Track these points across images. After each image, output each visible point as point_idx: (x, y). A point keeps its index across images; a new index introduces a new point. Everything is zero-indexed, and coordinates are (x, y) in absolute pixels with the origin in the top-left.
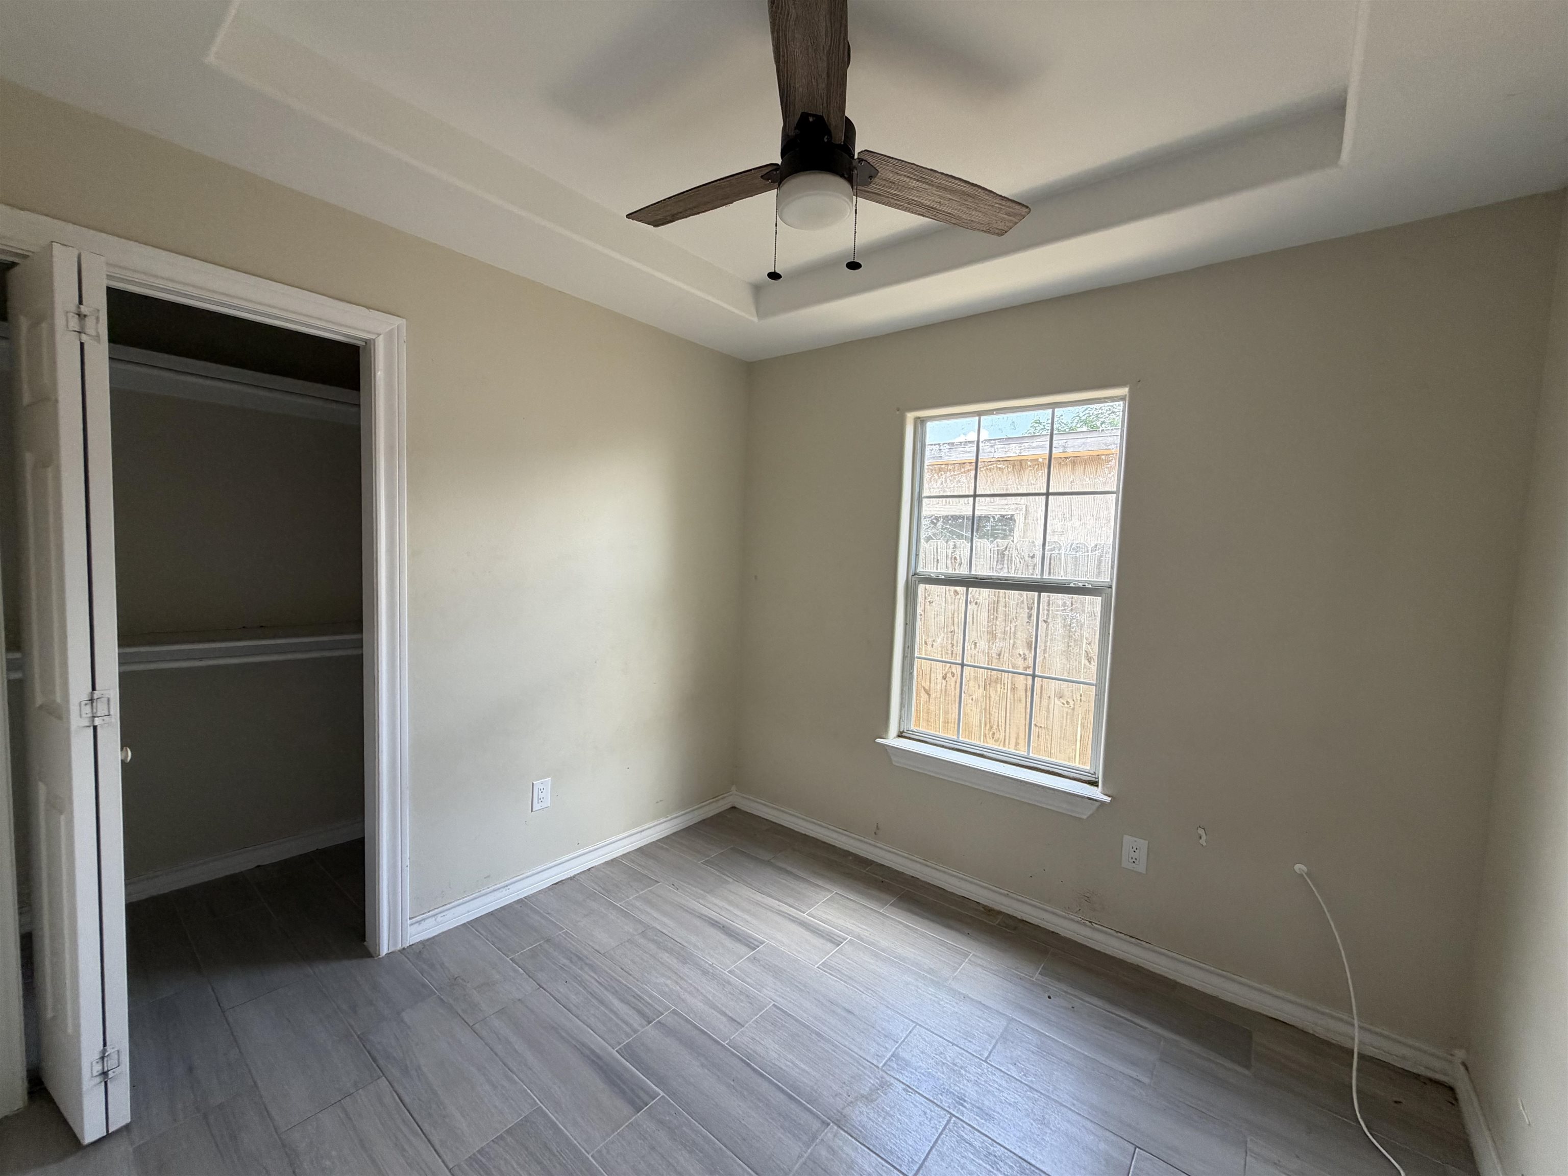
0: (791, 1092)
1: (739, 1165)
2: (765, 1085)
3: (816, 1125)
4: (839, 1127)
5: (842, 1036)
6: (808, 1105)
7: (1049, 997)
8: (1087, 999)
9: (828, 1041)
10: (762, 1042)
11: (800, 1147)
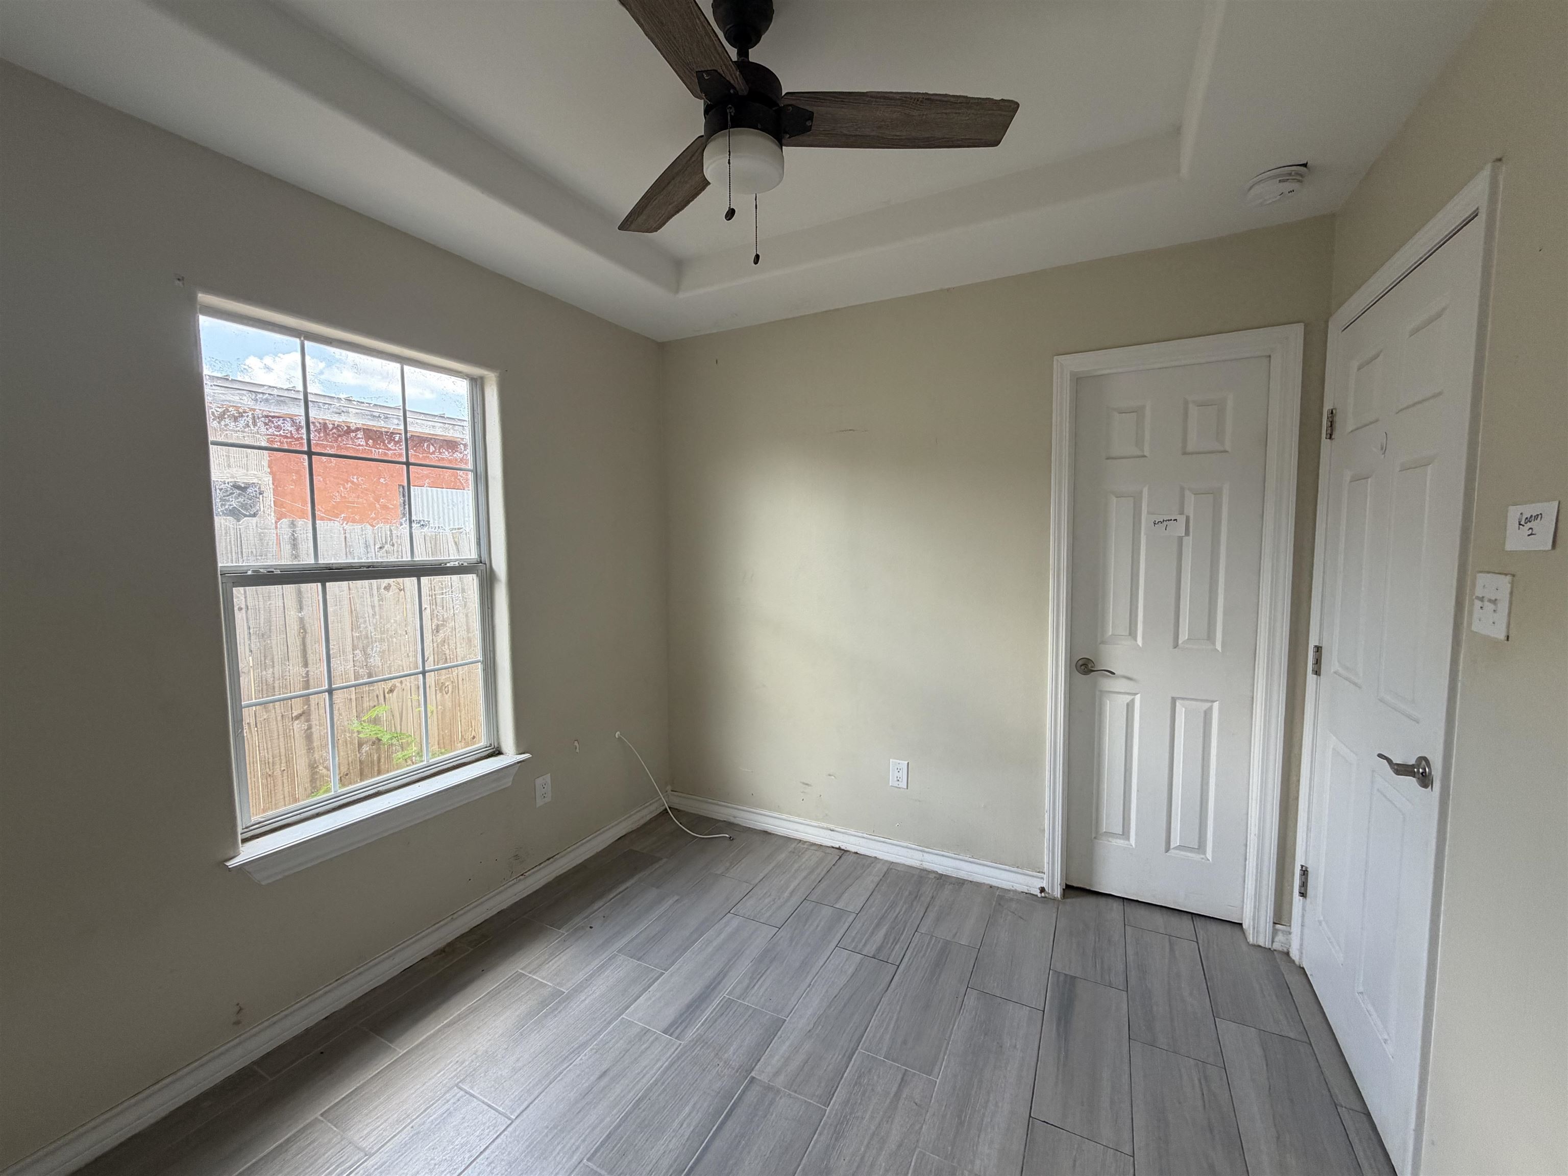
0: (722, 1117)
1: (814, 1147)
2: (717, 1143)
3: (756, 1089)
4: (753, 1069)
5: (643, 1077)
6: (735, 1098)
7: (591, 927)
8: (595, 908)
9: (650, 1089)
10: (654, 1161)
11: (781, 1098)
